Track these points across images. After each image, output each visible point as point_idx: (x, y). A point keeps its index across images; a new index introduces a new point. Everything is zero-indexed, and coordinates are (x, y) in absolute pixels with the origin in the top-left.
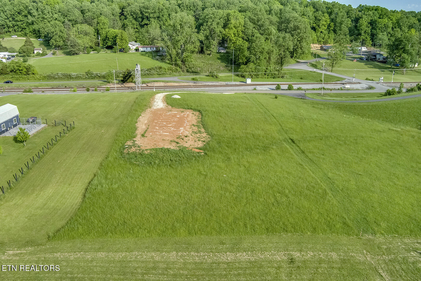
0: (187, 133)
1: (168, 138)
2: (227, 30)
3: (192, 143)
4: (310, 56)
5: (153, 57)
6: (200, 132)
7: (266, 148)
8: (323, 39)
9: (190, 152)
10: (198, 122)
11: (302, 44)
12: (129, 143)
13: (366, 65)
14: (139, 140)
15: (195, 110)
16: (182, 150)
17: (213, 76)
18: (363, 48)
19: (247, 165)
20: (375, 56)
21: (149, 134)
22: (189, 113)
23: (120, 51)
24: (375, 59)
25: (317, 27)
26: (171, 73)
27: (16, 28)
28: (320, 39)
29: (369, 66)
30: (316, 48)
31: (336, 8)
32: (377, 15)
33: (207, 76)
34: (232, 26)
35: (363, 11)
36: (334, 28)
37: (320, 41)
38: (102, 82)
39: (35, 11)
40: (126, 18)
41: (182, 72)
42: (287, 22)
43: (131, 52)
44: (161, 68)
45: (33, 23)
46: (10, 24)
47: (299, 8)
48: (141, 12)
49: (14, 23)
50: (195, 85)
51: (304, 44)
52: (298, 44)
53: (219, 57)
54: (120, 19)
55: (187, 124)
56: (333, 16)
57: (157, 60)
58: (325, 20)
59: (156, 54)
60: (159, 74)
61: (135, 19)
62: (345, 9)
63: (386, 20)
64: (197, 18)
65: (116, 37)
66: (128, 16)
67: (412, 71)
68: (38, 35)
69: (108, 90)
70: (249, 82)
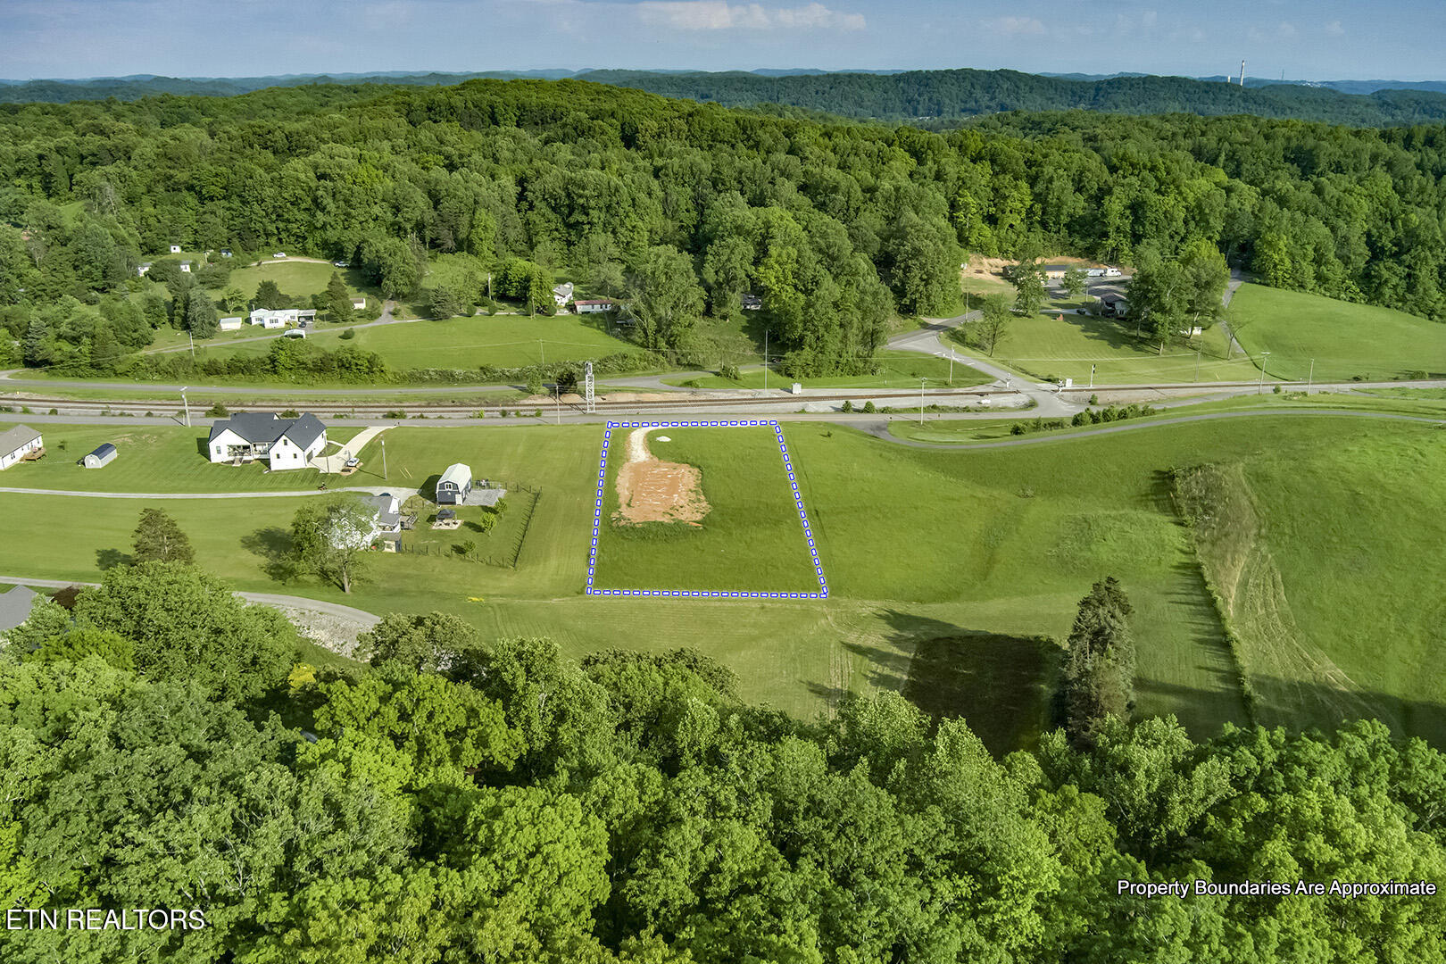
0: (682, 502)
1: (659, 509)
2: (761, 269)
3: (689, 515)
4: (959, 303)
5: (608, 331)
6: (699, 500)
7: (777, 523)
8: (1013, 246)
9: (686, 526)
10: (697, 485)
11: (929, 287)
12: (616, 514)
13: (1082, 330)
14: (625, 511)
15: (692, 465)
16: (678, 523)
17: (727, 375)
18: (1109, 271)
19: (749, 540)
20: (1111, 305)
21: (635, 503)
22: (684, 470)
23: (538, 311)
24: (1112, 311)
25: (999, 215)
26: (645, 368)
27: (284, 235)
28: (1005, 246)
29: (1089, 334)
30: (994, 270)
31: (1051, 164)
32: (1154, 184)
33: (717, 374)
34: (772, 261)
35: (1121, 172)
36: (1043, 217)
37: (1006, 252)
38: (517, 391)
39: (330, 200)
40: (531, 207)
41: (667, 365)
42: (901, 235)
43: (558, 313)
44: (625, 357)
45: (324, 227)
46: (272, 228)
47: (952, 171)
48: (568, 195)
49: (281, 225)
50: (692, 398)
51: (935, 287)
52: (921, 288)
53: (745, 324)
54: (519, 211)
55: (682, 488)
56: (1040, 187)
57: (617, 337)
58: (1020, 196)
59: (614, 322)
60: (623, 370)
61: (554, 209)
62: (1074, 167)
63: (1170, 200)
64: (701, 205)
65: (528, 279)
66: (536, 203)
67: (1184, 345)
68: (334, 251)
69: (538, 415)
70: (797, 389)
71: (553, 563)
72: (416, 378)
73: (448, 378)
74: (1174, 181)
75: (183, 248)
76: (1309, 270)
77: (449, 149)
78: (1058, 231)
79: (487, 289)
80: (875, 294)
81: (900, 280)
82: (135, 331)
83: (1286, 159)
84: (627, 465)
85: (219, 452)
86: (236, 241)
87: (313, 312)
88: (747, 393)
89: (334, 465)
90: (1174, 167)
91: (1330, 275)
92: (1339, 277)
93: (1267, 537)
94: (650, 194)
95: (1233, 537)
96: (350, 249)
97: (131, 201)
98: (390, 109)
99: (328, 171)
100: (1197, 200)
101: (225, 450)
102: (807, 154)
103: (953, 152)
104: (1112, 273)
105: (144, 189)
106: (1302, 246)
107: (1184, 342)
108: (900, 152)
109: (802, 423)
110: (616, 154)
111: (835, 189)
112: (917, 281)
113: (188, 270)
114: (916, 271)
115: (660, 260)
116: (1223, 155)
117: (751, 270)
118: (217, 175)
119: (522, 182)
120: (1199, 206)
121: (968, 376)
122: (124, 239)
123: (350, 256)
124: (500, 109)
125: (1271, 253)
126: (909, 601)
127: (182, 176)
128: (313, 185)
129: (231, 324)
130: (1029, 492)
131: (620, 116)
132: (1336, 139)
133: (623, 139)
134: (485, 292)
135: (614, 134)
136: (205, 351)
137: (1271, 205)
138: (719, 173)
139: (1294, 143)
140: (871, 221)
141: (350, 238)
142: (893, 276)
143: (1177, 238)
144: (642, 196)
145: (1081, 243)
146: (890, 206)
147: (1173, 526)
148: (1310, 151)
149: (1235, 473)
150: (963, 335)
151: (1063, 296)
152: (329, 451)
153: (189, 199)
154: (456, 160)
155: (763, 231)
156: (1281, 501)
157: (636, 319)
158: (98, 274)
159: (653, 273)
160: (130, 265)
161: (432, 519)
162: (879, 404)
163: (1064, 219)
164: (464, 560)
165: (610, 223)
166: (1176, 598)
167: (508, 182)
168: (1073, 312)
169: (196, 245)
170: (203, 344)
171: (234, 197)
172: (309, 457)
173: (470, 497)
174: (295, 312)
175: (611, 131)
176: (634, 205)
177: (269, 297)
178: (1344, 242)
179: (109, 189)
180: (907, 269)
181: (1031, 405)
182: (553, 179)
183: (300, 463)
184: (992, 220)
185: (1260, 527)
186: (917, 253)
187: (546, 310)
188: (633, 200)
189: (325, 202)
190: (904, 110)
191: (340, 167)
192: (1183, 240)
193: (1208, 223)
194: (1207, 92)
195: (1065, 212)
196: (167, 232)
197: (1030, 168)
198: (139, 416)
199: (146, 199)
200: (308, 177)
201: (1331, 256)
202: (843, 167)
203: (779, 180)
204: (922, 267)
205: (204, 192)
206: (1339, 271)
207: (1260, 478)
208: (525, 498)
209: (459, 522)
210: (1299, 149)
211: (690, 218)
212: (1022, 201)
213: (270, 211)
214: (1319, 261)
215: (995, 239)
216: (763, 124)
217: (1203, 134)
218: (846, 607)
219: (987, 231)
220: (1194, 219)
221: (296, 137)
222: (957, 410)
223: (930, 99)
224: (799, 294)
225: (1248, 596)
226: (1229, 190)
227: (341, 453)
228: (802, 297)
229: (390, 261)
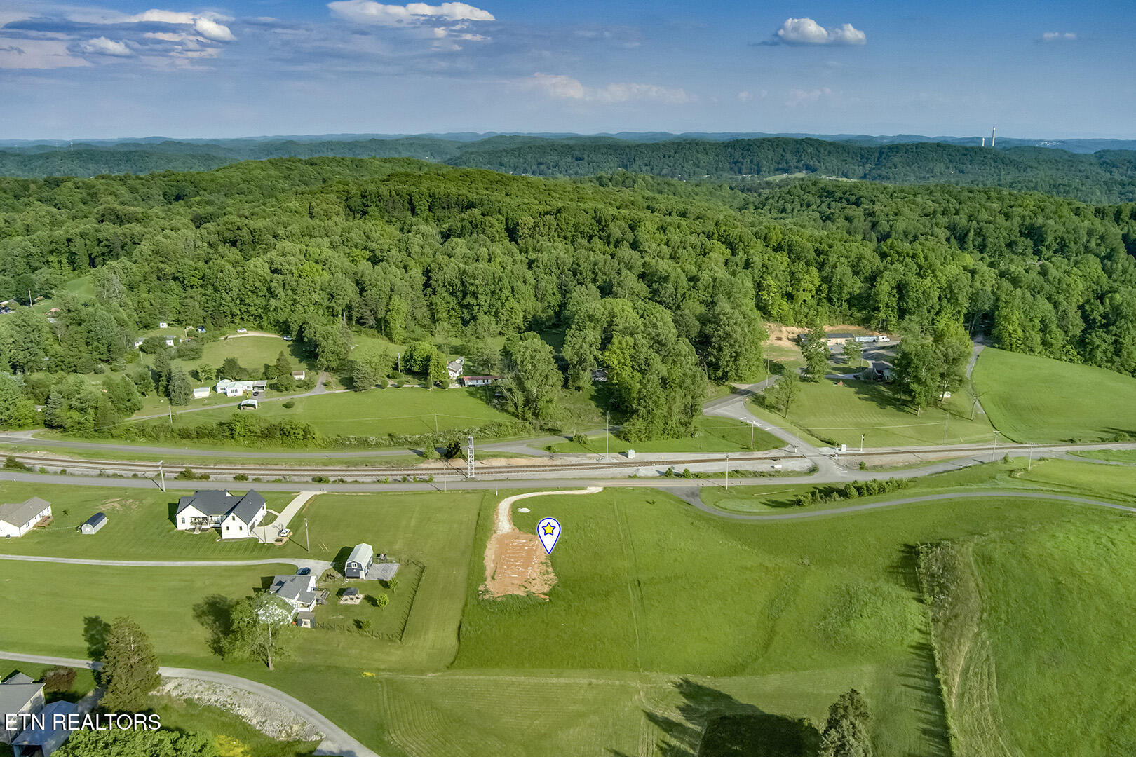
0: (534, 575)
1: (516, 582)
2: (607, 353)
3: (539, 587)
4: (761, 371)
5: (488, 402)
6: (547, 572)
8: (806, 317)
9: (536, 598)
11: (738, 363)
12: (481, 588)
13: (856, 393)
14: (490, 584)
16: (530, 596)
17: (578, 441)
18: (880, 337)
19: (584, 613)
20: (881, 371)
21: (498, 576)
22: (538, 542)
23: (436, 384)
24: (881, 377)
25: (795, 293)
26: (515, 434)
27: (245, 315)
28: (799, 317)
29: (862, 396)
30: (791, 336)
31: (835, 252)
32: (915, 269)
33: (571, 439)
34: (615, 348)
35: (889, 258)
36: (829, 294)
37: (800, 321)
38: (415, 456)
39: (281, 290)
40: (434, 292)
41: (532, 430)
42: (716, 320)
43: (451, 386)
44: (500, 425)
45: (276, 309)
46: (236, 310)
47: (757, 261)
48: (463, 283)
49: (243, 308)
50: (550, 463)
51: (742, 362)
52: (731, 364)
53: (594, 393)
54: (425, 295)
55: (535, 561)
56: (827, 270)
57: (495, 407)
58: (811, 279)
59: (492, 395)
60: (497, 435)
61: (451, 294)
62: (853, 257)
63: (927, 282)
64: (564, 291)
65: (428, 359)
66: (438, 289)
67: (936, 406)
68: (284, 328)
69: (430, 480)
70: (632, 455)
71: (431, 635)
72: (339, 443)
73: (364, 443)
74: (931, 265)
75: (169, 325)
76: (1037, 338)
77: (374, 244)
78: (841, 305)
79: (397, 364)
80: (694, 376)
81: (715, 357)
82: (129, 400)
83: (1022, 234)
84: (494, 537)
85: (183, 522)
86: (209, 320)
87: (264, 383)
88: (591, 458)
89: (269, 535)
90: (931, 255)
91: (1054, 342)
92: (1061, 343)
93: (987, 622)
94: (525, 283)
95: (961, 618)
96: (295, 328)
97: (131, 287)
98: (333, 197)
99: (280, 267)
100: (948, 281)
101: (188, 521)
102: (646, 248)
103: (759, 245)
104: (883, 339)
105: (141, 278)
106: (1031, 320)
107: (936, 403)
108: (718, 245)
109: (634, 489)
110: (501, 247)
111: (666, 279)
112: (728, 358)
113: (172, 344)
114: (726, 350)
115: (528, 353)
116: (972, 231)
117: (598, 354)
118: (196, 269)
119: (427, 272)
120: (950, 287)
121: (767, 441)
122: (124, 321)
123: (295, 333)
124: (416, 197)
125: (1006, 325)
126: (705, 675)
127: (170, 269)
128: (268, 278)
129: (202, 393)
130: (806, 561)
131: (505, 213)
132: (1060, 217)
133: (506, 230)
134: (396, 368)
135: (500, 227)
136: (181, 416)
137: (1006, 285)
138: (578, 264)
139: (1028, 221)
140: (693, 307)
141: (295, 320)
142: (710, 354)
143: (933, 312)
144: (519, 284)
145: (859, 315)
146: (708, 292)
147: (915, 602)
148: (1040, 228)
149: (965, 554)
150: (764, 398)
151: (843, 361)
152: (269, 520)
153: (174, 287)
154: (378, 253)
155: (609, 319)
156: (1000, 586)
157: (508, 394)
158: (104, 349)
159: (522, 362)
160: (128, 341)
161: (341, 592)
162: (693, 468)
163: (845, 296)
164: (362, 635)
165: (494, 305)
166: (912, 681)
167: (417, 273)
168: (850, 376)
169: (179, 322)
170: (180, 411)
171: (209, 286)
172: (252, 528)
173: (371, 571)
174: (251, 383)
175: (498, 225)
176: (513, 291)
177: (231, 370)
178: (1063, 317)
179: (115, 280)
180: (720, 349)
181: (813, 470)
182: (450, 270)
183: (245, 534)
184: (790, 297)
185: (982, 611)
186: (727, 336)
187: (440, 385)
188: (512, 287)
189: (277, 292)
190: (731, 169)
191: (289, 264)
192: (938, 313)
193: (957, 300)
194: (965, 155)
195: (845, 291)
196: (157, 312)
197: (818, 256)
198: (128, 478)
199: (143, 287)
200: (265, 271)
201: (1054, 327)
202: (673, 257)
203: (625, 272)
204: (732, 346)
205: (186, 282)
206: (1061, 338)
207: (985, 560)
208: (414, 569)
209: (361, 596)
210: (1032, 226)
211: (555, 300)
212: (812, 282)
213: (235, 297)
214: (1044, 329)
215: (792, 312)
216: (614, 218)
217: (957, 213)
218: (654, 682)
219: (786, 306)
220: (946, 297)
221: (258, 233)
222: (756, 474)
223: (751, 161)
224: (635, 372)
225: (968, 686)
226: (973, 272)
227: (276, 523)
228: (638, 375)
229: (323, 343)
